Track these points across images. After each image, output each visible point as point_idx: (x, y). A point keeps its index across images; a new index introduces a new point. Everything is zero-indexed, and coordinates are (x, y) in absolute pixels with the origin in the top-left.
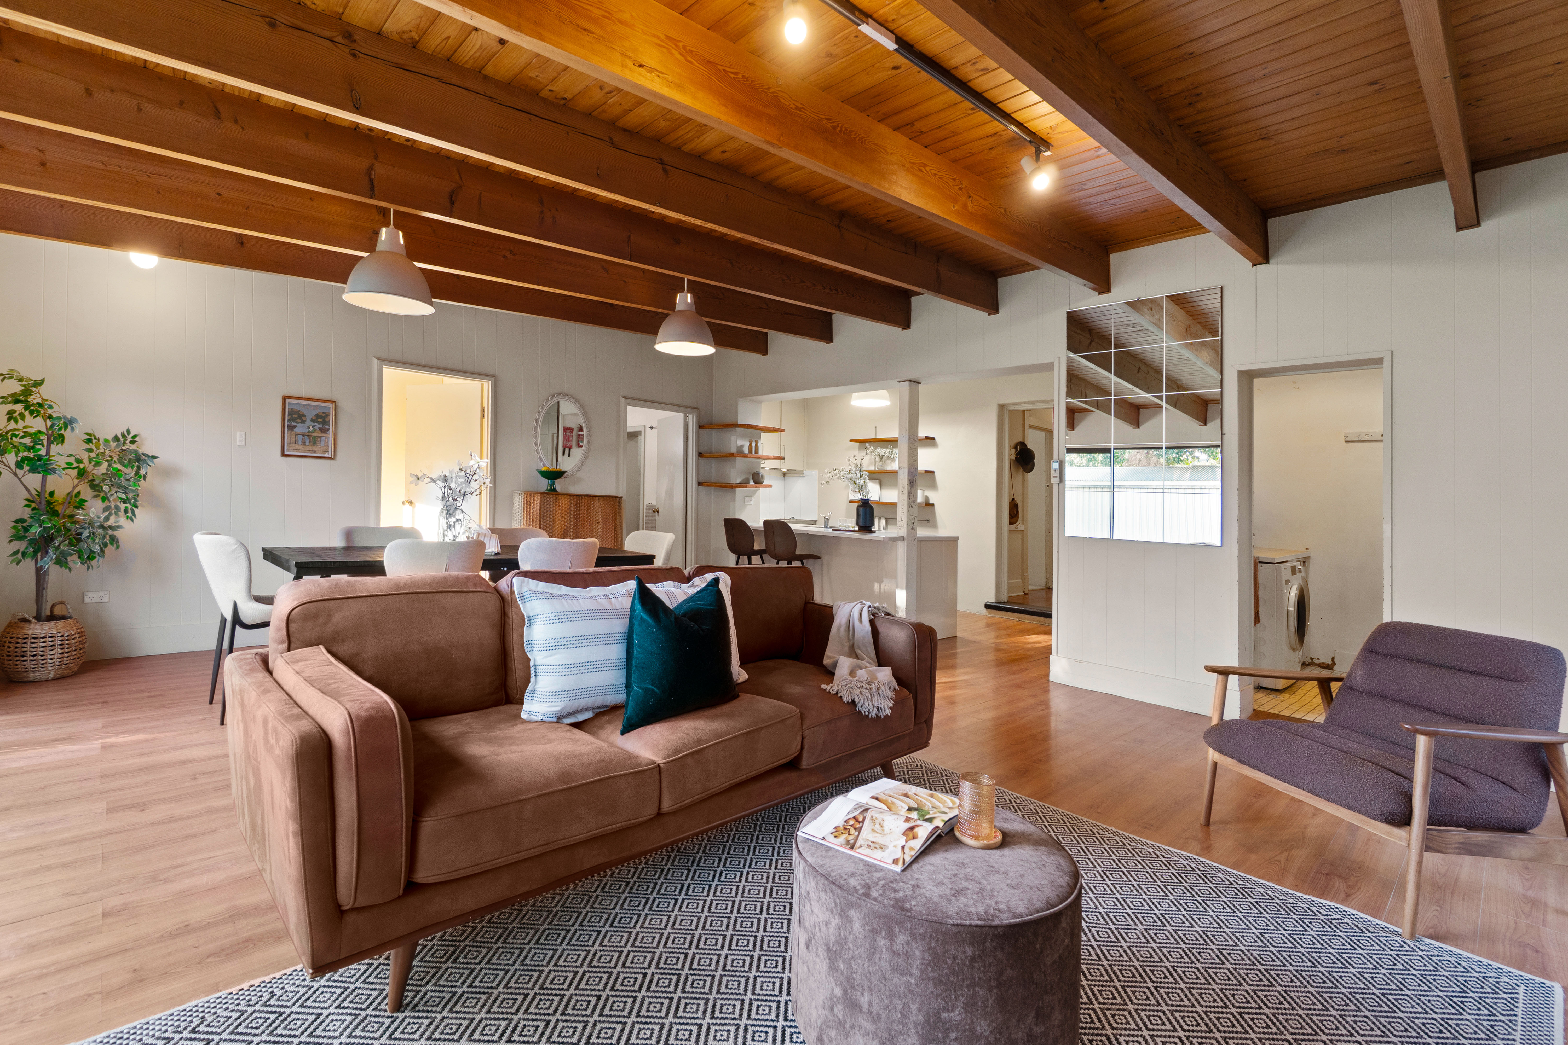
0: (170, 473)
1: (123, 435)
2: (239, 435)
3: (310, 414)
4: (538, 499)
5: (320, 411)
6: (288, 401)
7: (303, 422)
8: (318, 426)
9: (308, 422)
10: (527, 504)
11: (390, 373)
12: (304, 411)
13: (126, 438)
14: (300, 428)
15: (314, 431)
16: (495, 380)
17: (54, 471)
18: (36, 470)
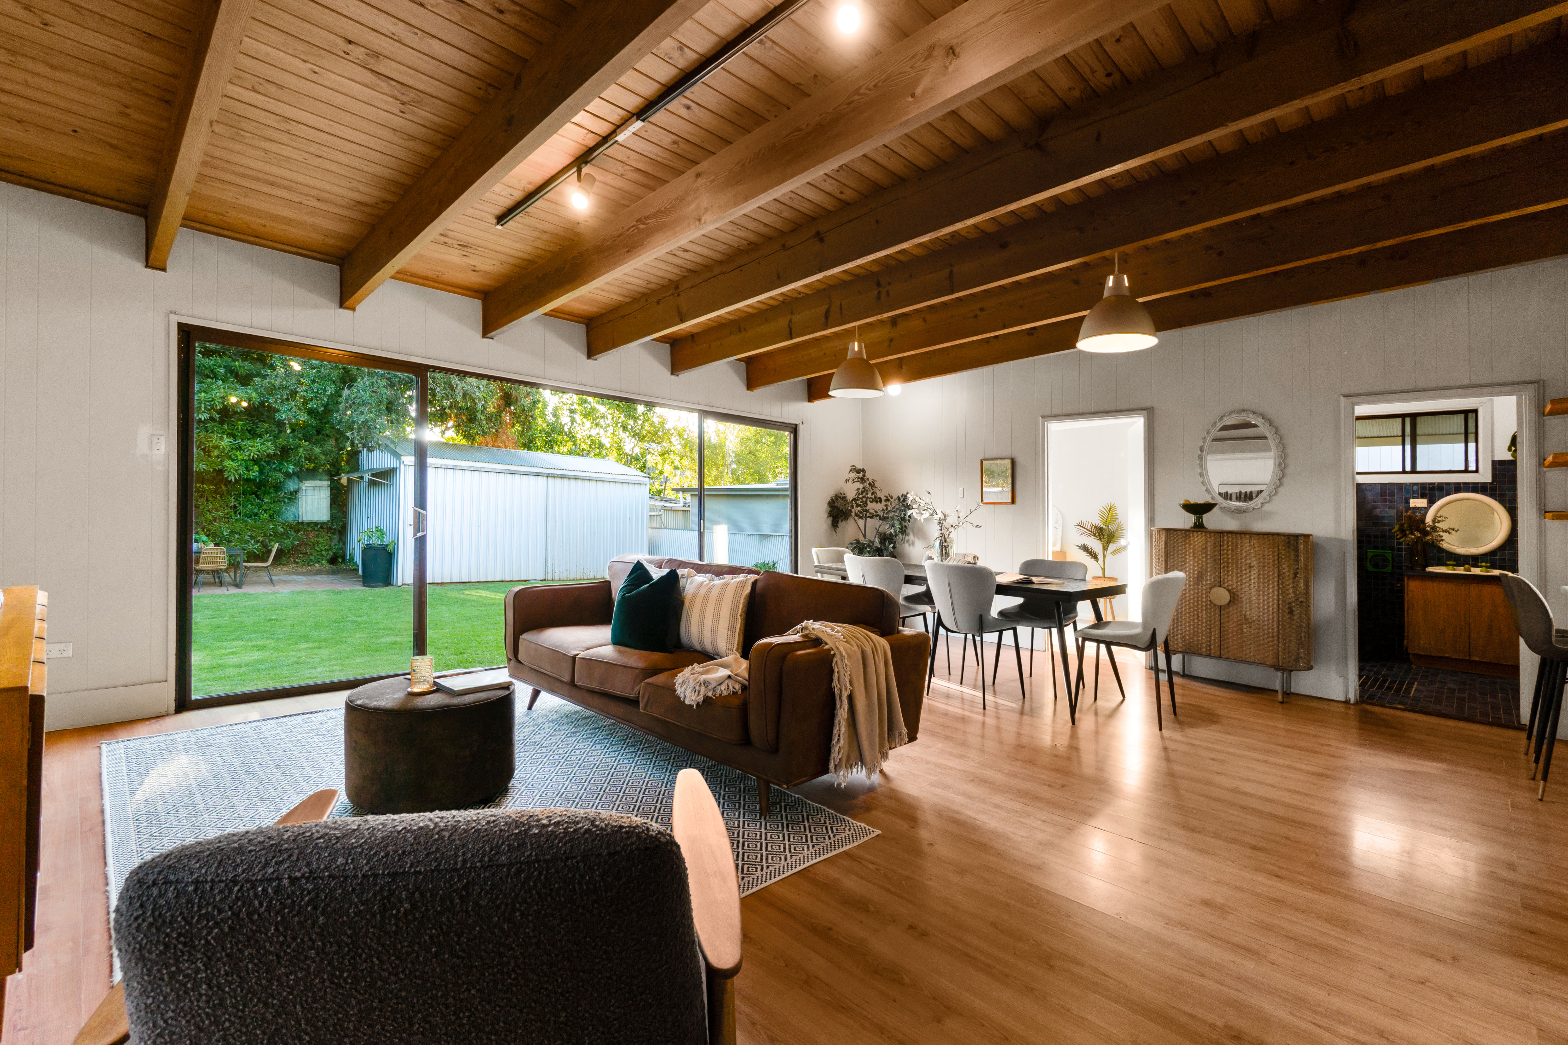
1: (901, 495)
2: (960, 489)
10: (1157, 541)
13: (903, 497)
16: (1150, 413)
17: (871, 517)
18: (861, 518)
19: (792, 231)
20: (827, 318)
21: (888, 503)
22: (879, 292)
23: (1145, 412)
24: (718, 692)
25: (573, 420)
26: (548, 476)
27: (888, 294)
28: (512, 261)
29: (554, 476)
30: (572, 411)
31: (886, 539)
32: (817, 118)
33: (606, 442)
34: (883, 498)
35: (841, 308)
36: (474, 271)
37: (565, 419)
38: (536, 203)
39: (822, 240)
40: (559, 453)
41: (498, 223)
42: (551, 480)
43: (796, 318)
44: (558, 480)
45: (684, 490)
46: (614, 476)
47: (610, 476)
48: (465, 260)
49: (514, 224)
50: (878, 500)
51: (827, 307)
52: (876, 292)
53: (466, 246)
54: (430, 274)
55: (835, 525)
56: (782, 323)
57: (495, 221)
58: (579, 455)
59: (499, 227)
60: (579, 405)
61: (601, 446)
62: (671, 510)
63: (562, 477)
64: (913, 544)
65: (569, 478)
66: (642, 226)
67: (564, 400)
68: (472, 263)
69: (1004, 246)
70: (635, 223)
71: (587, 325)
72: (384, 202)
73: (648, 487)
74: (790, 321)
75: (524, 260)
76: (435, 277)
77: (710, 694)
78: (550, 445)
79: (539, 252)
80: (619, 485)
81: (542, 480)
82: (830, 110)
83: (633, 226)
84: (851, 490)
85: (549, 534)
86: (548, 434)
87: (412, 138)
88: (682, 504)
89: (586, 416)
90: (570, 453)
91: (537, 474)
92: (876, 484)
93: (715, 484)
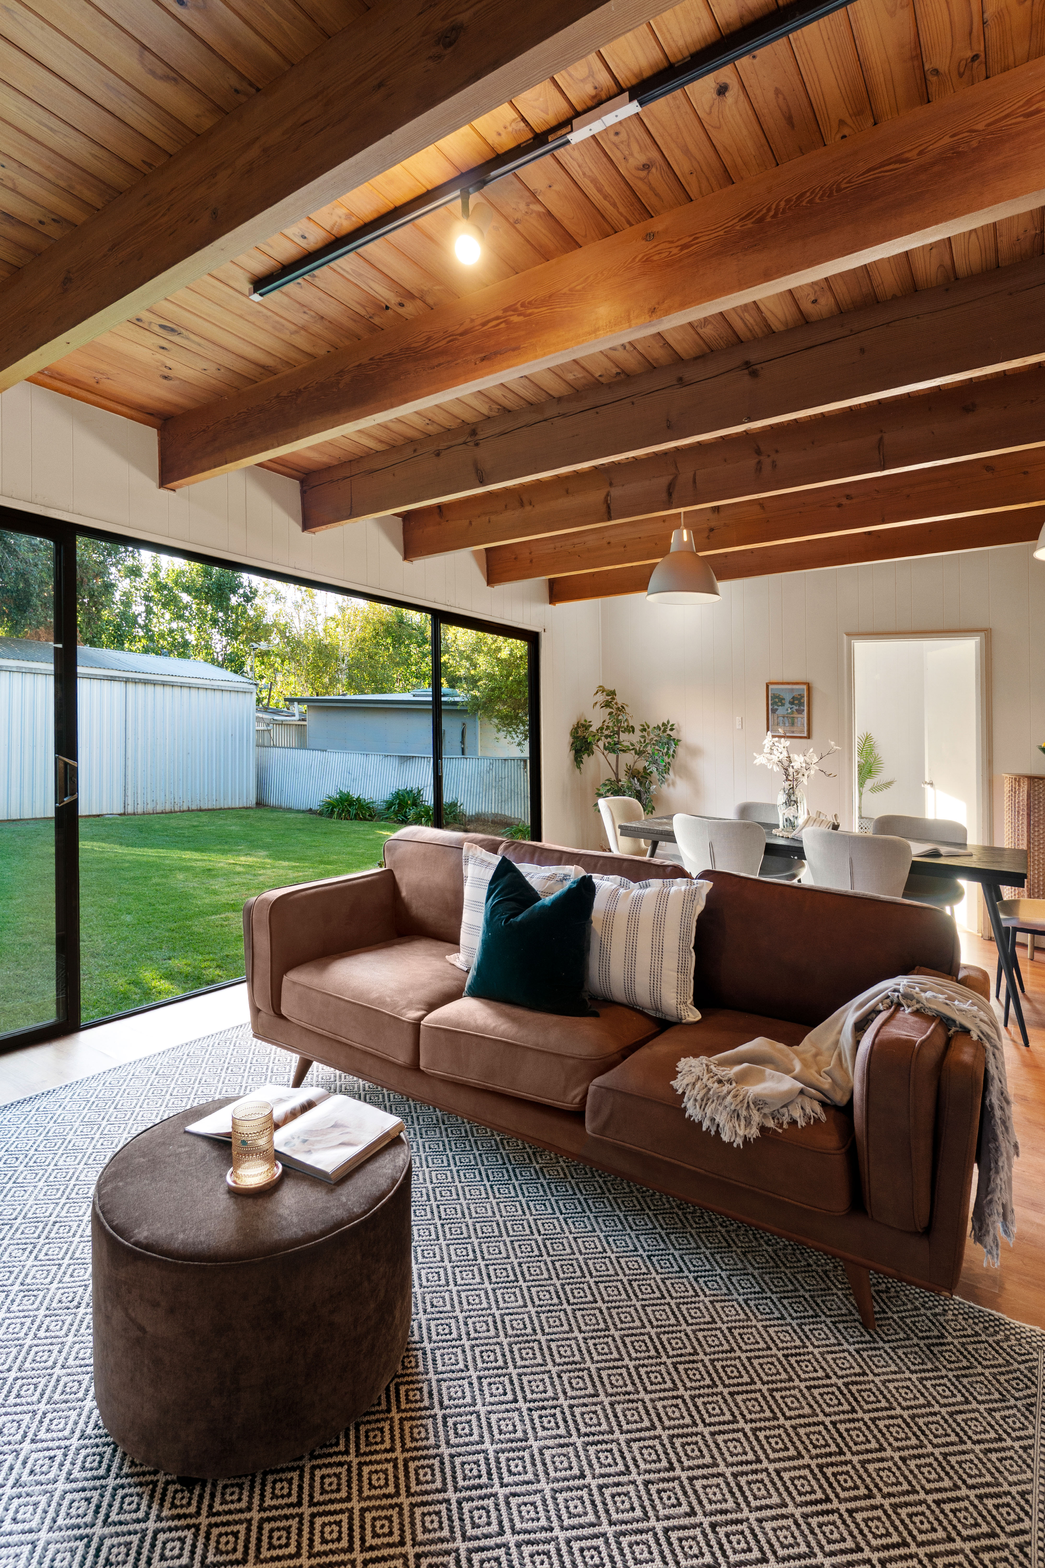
0: (695, 752)
1: (664, 724)
2: (738, 719)
3: (788, 698)
4: (1025, 787)
5: (795, 694)
6: (771, 687)
7: (783, 705)
8: (795, 708)
9: (787, 705)
10: (1013, 791)
11: (861, 648)
12: (783, 695)
13: (666, 727)
14: (781, 711)
15: (792, 712)
16: (988, 636)
17: (624, 751)
18: (614, 751)
19: (696, 358)
20: (670, 494)
21: (645, 733)
22: (759, 462)
23: (983, 634)
24: (786, 1119)
25: (149, 611)
26: (127, 681)
27: (774, 465)
28: (238, 366)
29: (135, 681)
30: (147, 598)
31: (642, 776)
32: (947, 140)
33: (191, 638)
34: (638, 728)
35: (694, 482)
36: (166, 378)
37: (138, 608)
38: (337, 261)
39: (754, 374)
40: (131, 651)
41: (255, 291)
42: (131, 686)
43: (616, 492)
44: (140, 687)
45: (301, 701)
46: (213, 683)
47: (207, 682)
48: (160, 356)
49: (276, 298)
50: (632, 729)
51: (671, 477)
52: (752, 462)
53: (172, 330)
54: (86, 377)
55: (578, 760)
56: (595, 497)
57: (247, 287)
58: (157, 654)
59: (256, 297)
60: (157, 591)
61: (186, 644)
62: (282, 724)
63: (146, 682)
64: (674, 784)
65: (154, 683)
66: (515, 319)
67: (137, 584)
68: (169, 363)
69: (969, 409)
70: (500, 313)
71: (302, 482)
72: (58, 220)
73: (255, 697)
74: (608, 495)
75: (257, 364)
76: (92, 382)
77: (771, 1124)
78: (119, 640)
79: (293, 354)
80: (218, 694)
81: (118, 687)
82: (980, 126)
83: (497, 318)
84: (597, 718)
85: (129, 755)
86: (118, 627)
87: (174, 76)
88: (297, 717)
89: (165, 605)
90: (146, 650)
91: (112, 679)
92: (627, 710)
93: (327, 693)
